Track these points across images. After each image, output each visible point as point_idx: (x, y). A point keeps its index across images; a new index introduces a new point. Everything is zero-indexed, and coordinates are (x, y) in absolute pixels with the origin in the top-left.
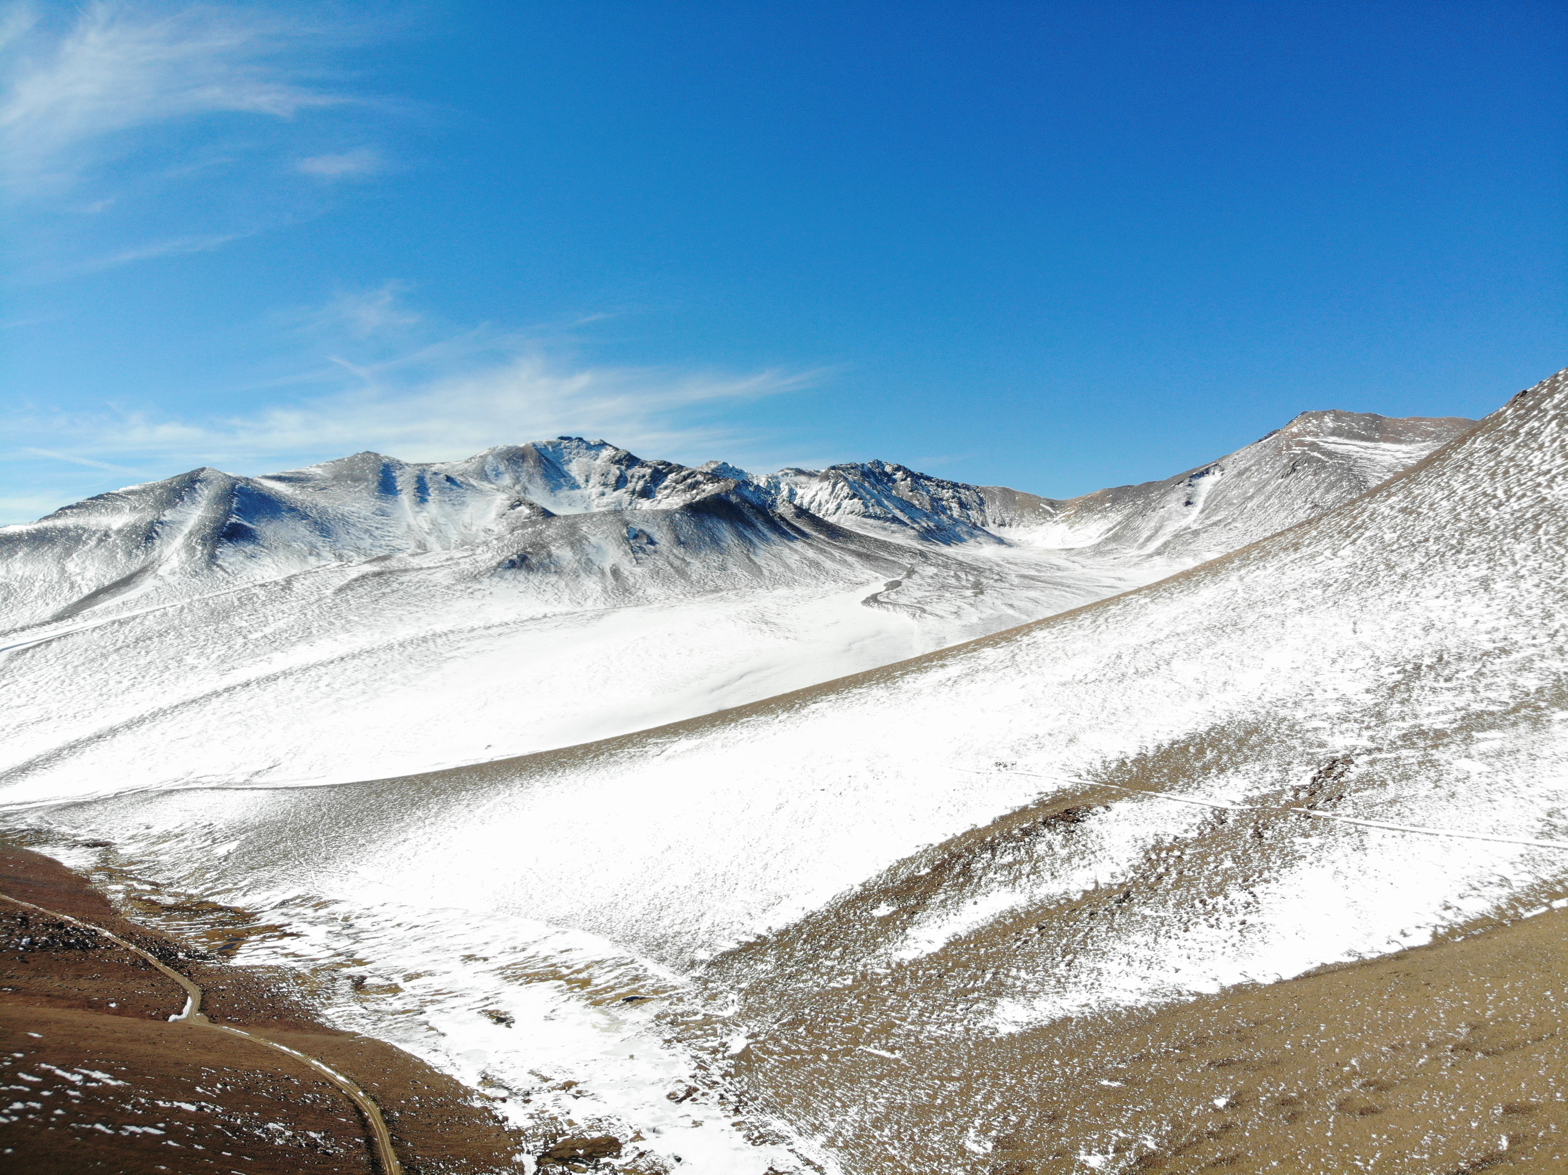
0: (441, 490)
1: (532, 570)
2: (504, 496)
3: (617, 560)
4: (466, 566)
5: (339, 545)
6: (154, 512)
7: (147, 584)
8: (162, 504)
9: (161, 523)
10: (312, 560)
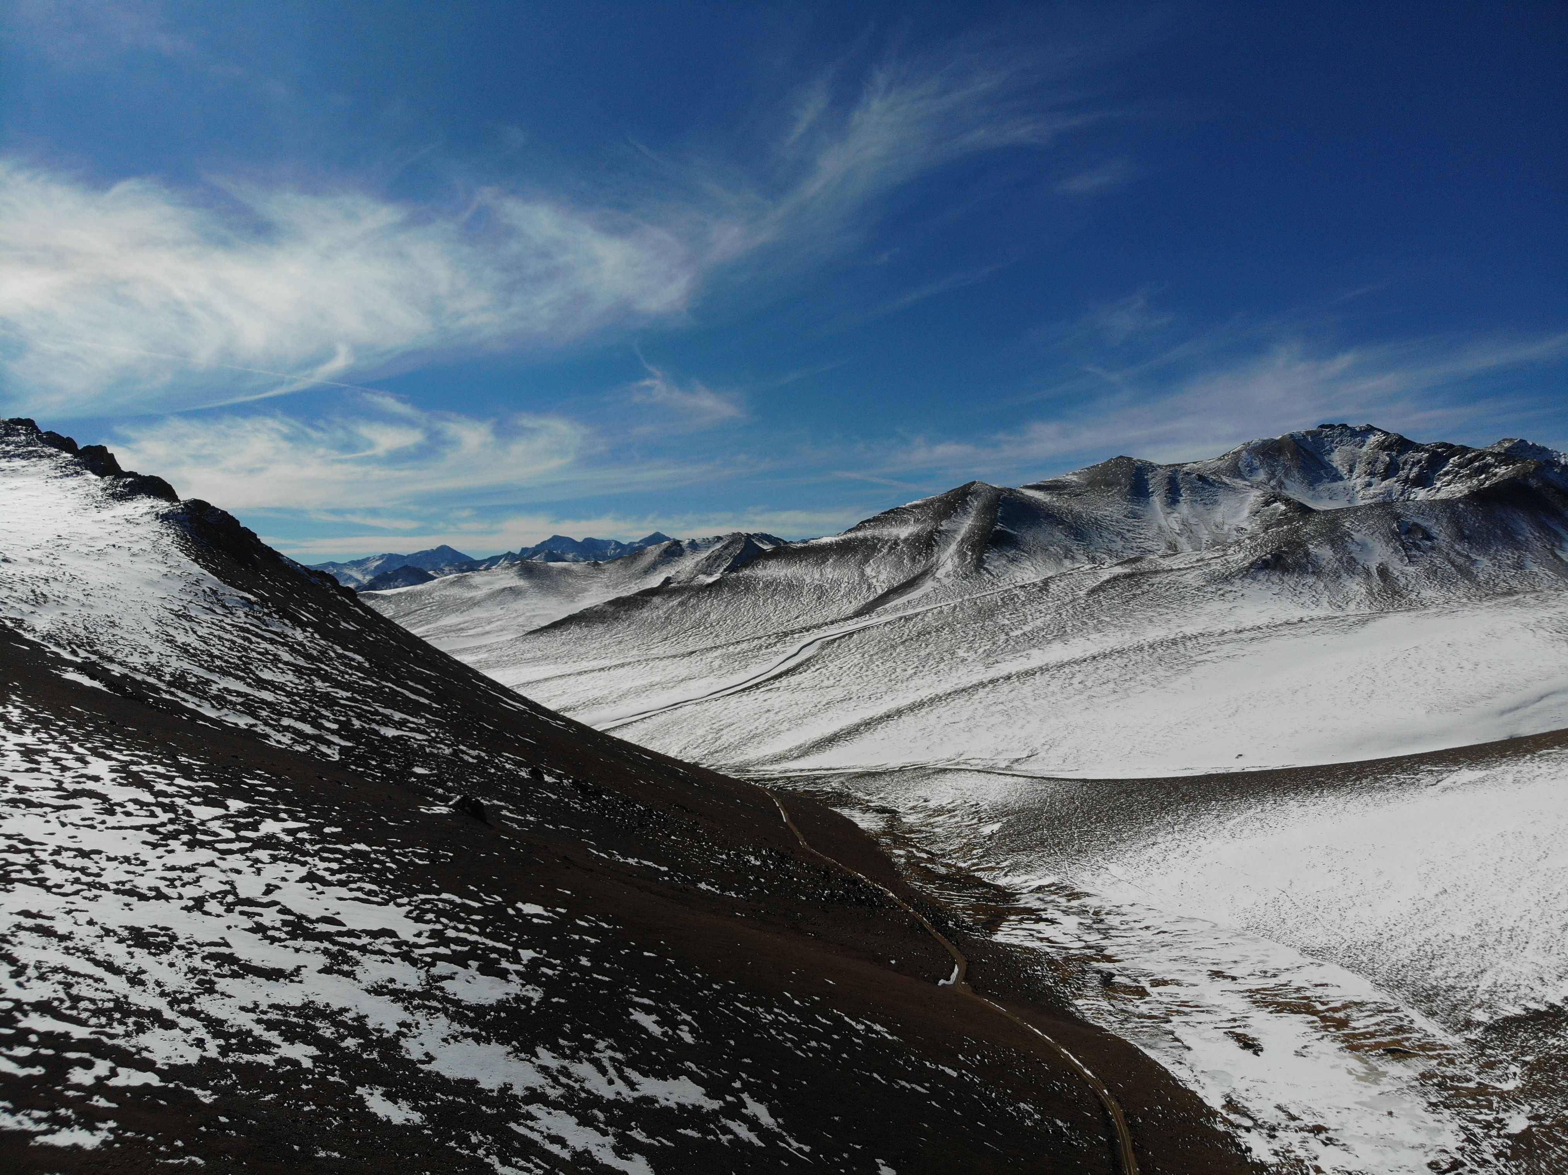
0: (1193, 490)
1: (1288, 571)
2: (1258, 493)
3: (1386, 559)
4: (1217, 566)
5: (1092, 548)
6: (933, 523)
7: (928, 586)
8: (939, 516)
9: (939, 532)
10: (1067, 563)
